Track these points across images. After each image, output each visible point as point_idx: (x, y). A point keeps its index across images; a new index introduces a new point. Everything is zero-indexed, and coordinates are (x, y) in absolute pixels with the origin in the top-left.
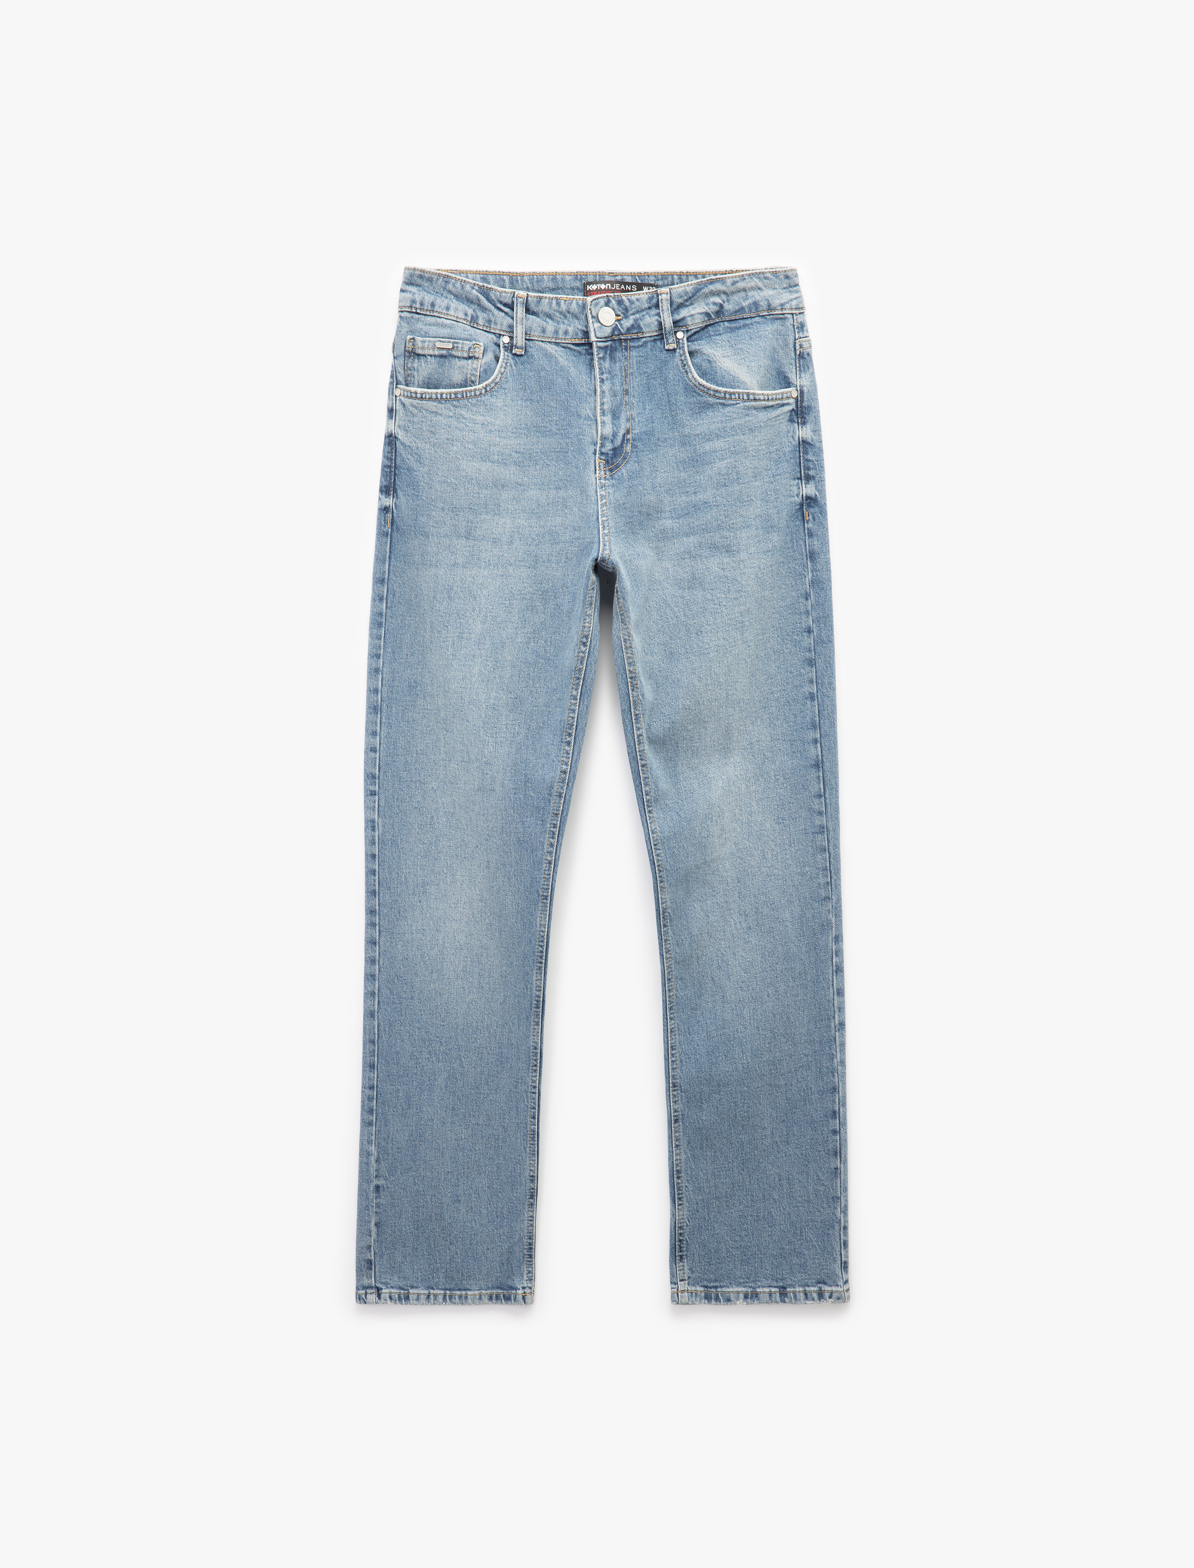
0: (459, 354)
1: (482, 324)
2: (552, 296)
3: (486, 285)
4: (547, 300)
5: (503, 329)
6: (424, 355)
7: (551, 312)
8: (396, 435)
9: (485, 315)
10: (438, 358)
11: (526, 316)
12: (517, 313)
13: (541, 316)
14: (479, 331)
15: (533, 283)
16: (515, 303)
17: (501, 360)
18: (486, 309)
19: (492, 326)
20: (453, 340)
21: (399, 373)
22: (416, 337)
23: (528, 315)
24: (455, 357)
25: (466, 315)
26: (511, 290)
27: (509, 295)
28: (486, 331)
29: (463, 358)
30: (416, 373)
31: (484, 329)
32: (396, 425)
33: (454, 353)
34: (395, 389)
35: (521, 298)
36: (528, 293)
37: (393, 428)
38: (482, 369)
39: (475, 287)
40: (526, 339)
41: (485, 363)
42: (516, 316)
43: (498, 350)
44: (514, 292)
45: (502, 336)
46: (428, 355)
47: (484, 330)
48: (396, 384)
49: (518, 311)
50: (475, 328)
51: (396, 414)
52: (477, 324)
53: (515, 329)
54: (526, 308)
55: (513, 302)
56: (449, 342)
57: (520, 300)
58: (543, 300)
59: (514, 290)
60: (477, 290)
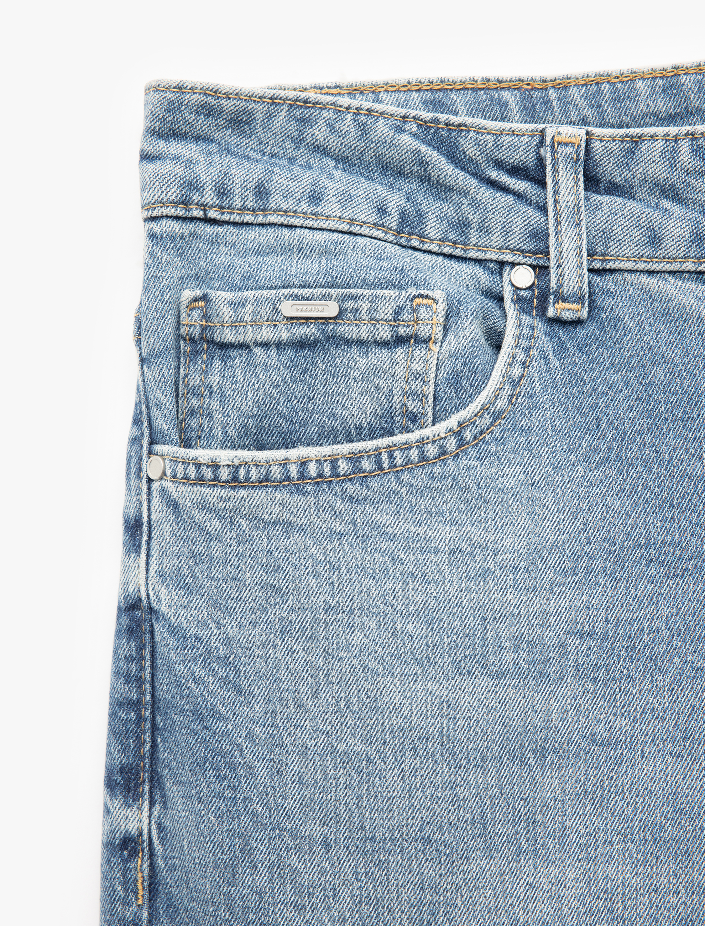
0: (364, 333)
1: (439, 236)
2: (673, 130)
3: (443, 117)
4: (659, 145)
5: (513, 243)
6: (243, 346)
7: (675, 178)
8: (154, 604)
9: (447, 208)
10: (290, 353)
11: (587, 199)
12: (556, 192)
13: (642, 193)
14: (428, 257)
15: (599, 106)
16: (549, 161)
17: (508, 341)
18: (449, 189)
19: (473, 240)
20: (340, 291)
21: (159, 407)
22: (212, 293)
23: (595, 197)
24: (349, 342)
25: (382, 211)
26: (532, 126)
27: (526, 139)
28: (451, 257)
29: (377, 343)
30: (215, 404)
31: (447, 250)
32: (152, 572)
33: (344, 330)
34: (145, 458)
35: (567, 144)
36: (590, 129)
37: (142, 582)
38: (443, 374)
39: (407, 127)
40: (590, 270)
41: (454, 355)
42: (556, 202)
43: (497, 312)
44: (543, 131)
45: (507, 269)
46: (256, 344)
47: (445, 255)
48: (151, 443)
49: (562, 185)
50: (414, 249)
51: (150, 537)
52: (421, 236)
53: (552, 241)
54: (585, 175)
55: (541, 160)
56: (326, 297)
57: (563, 151)
58: (644, 147)
59: (541, 127)
60: (414, 135)
